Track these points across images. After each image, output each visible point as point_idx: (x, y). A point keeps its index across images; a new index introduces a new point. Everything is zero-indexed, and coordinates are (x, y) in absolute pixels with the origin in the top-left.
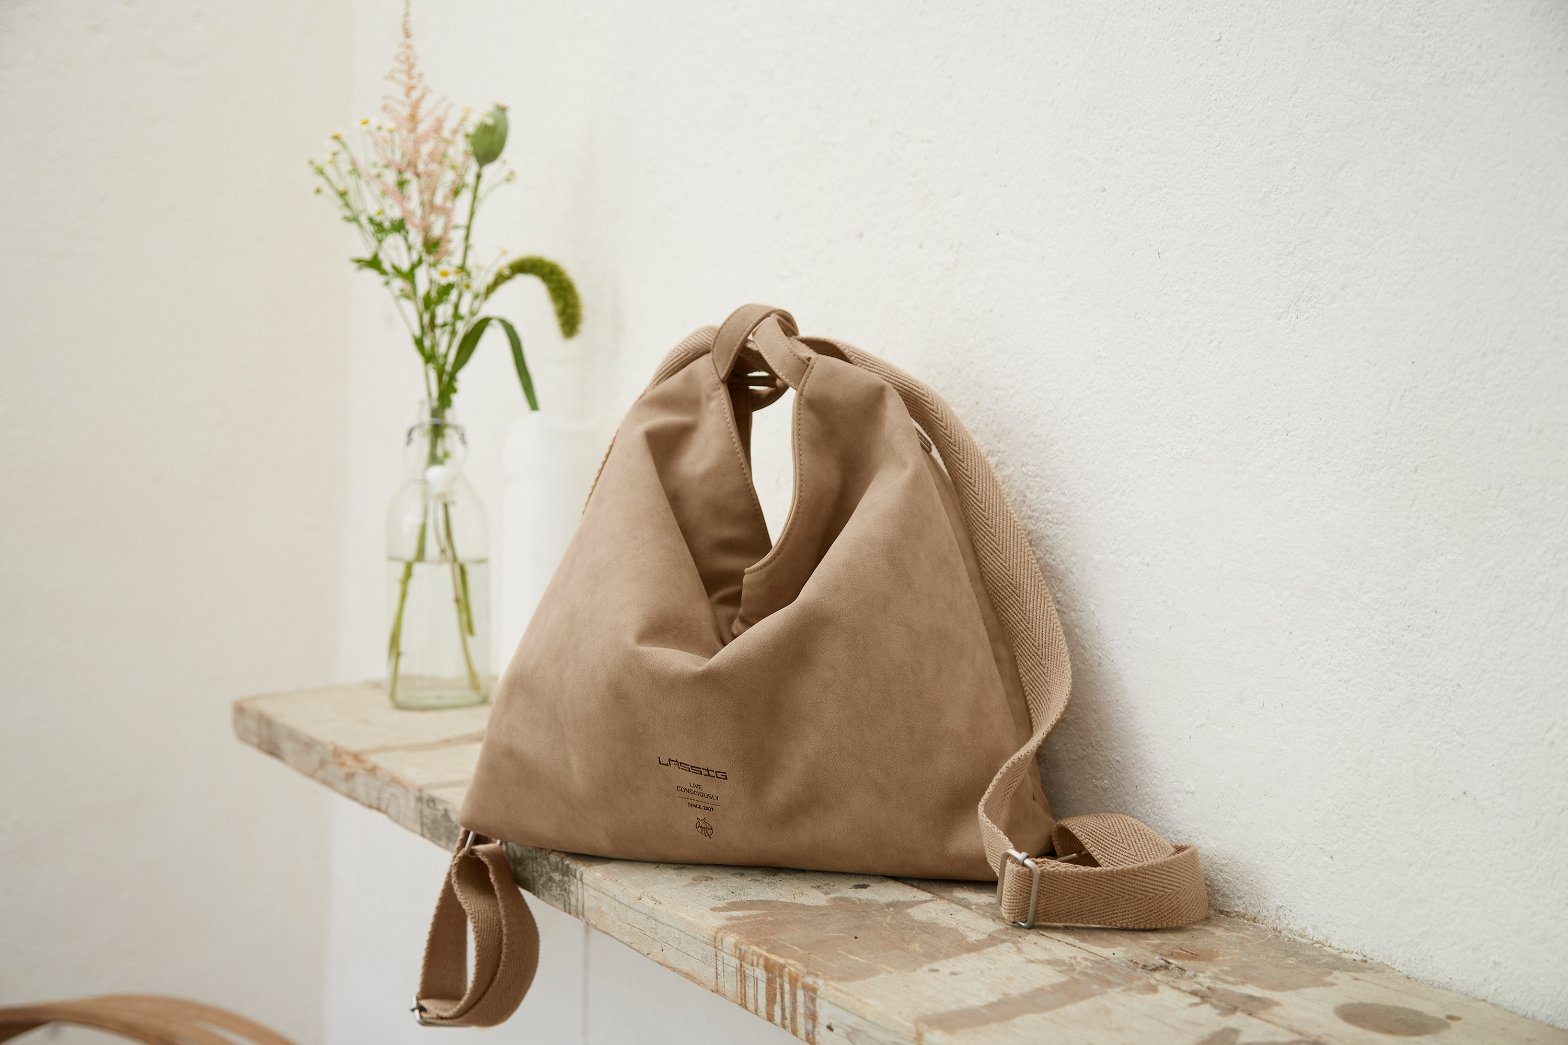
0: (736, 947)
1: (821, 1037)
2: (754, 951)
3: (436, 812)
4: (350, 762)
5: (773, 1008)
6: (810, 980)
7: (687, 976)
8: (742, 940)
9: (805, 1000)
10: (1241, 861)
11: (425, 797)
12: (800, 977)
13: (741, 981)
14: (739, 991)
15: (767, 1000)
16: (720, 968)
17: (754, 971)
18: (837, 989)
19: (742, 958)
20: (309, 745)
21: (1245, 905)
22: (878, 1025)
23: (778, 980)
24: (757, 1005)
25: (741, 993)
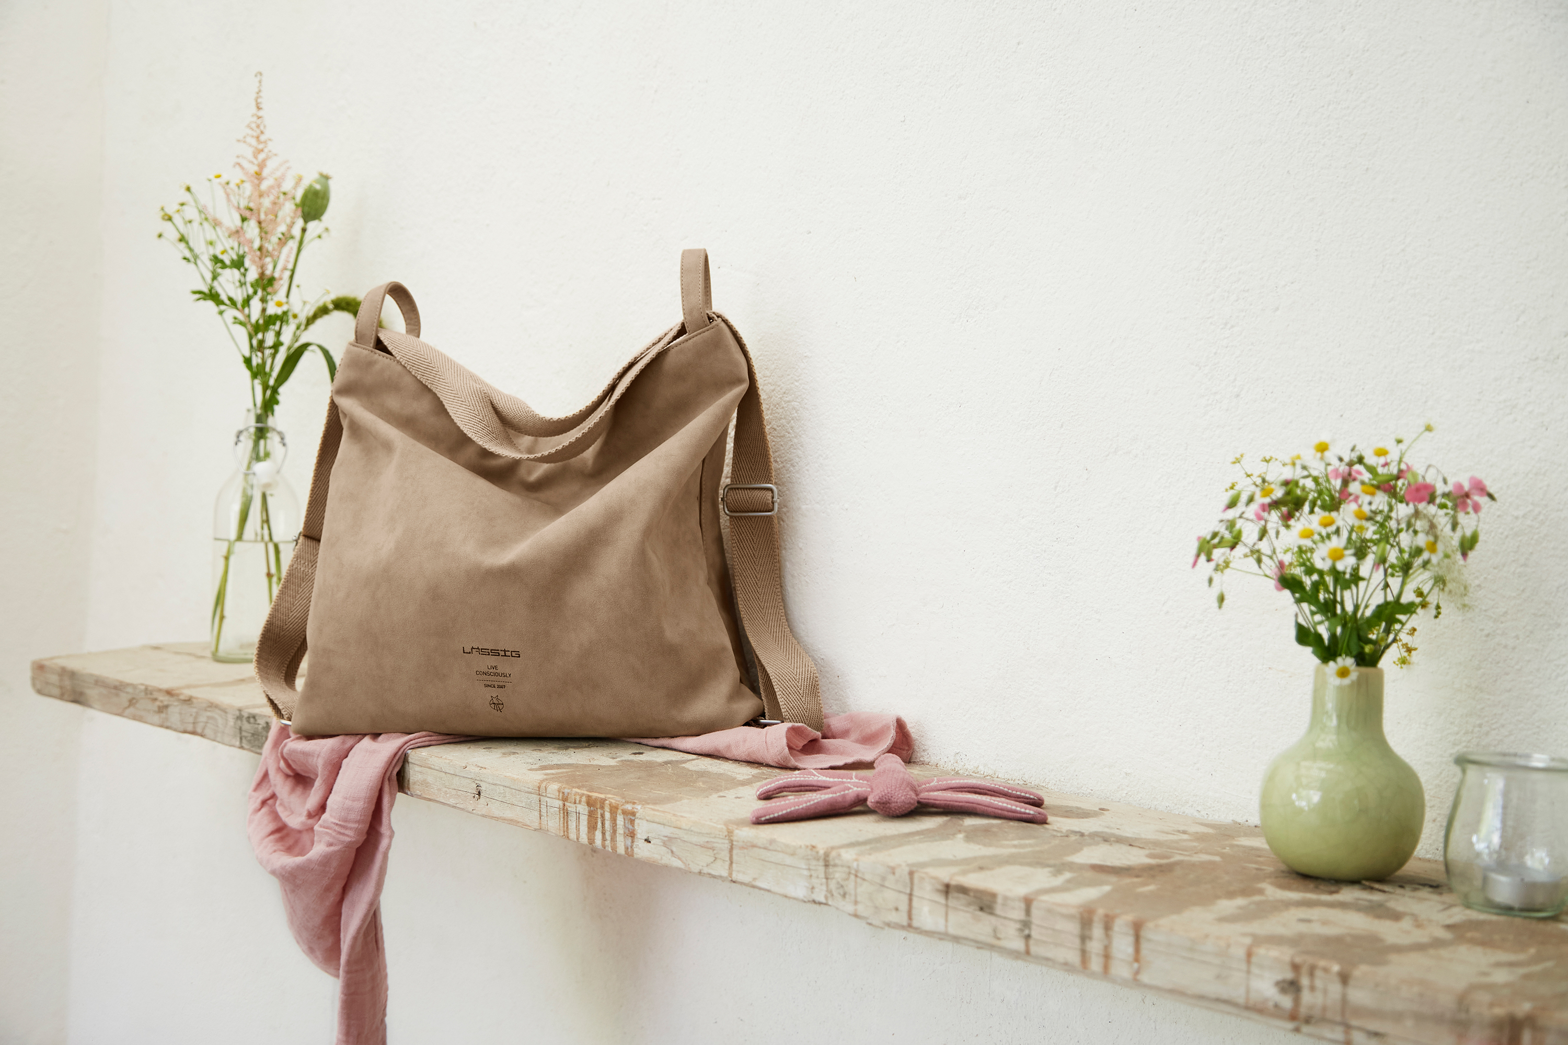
0: (559, 791)
1: (640, 849)
2: (576, 792)
3: (256, 726)
4: (165, 699)
5: (594, 834)
6: (629, 807)
7: (512, 822)
8: (564, 786)
9: (624, 823)
10: (925, 723)
11: (246, 715)
12: (620, 805)
13: (564, 817)
14: (562, 825)
15: (589, 828)
16: (544, 810)
17: (576, 808)
18: (653, 810)
19: (565, 799)
20: (118, 688)
21: (929, 755)
22: (692, 831)
23: (599, 811)
24: (579, 833)
25: (564, 827)
